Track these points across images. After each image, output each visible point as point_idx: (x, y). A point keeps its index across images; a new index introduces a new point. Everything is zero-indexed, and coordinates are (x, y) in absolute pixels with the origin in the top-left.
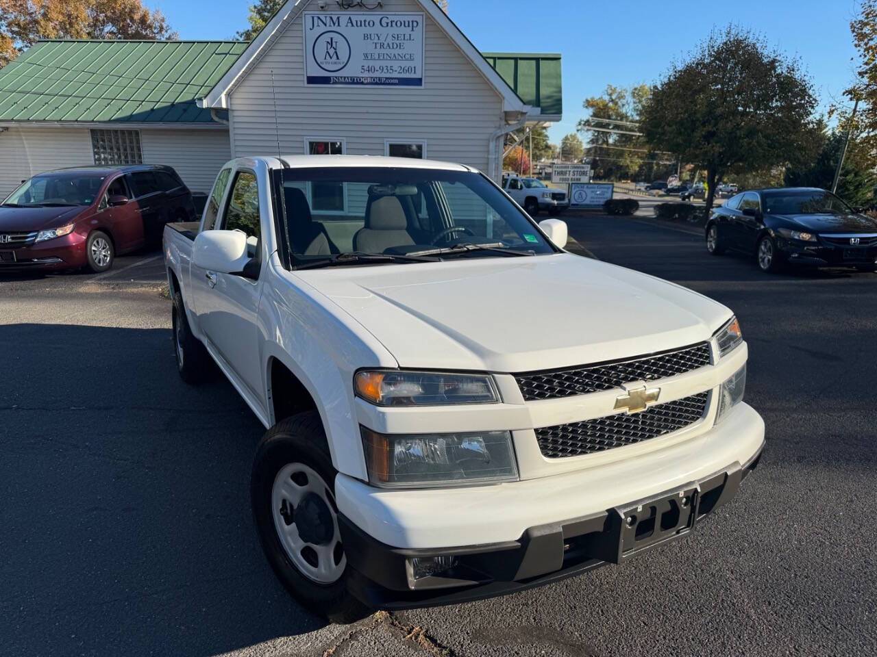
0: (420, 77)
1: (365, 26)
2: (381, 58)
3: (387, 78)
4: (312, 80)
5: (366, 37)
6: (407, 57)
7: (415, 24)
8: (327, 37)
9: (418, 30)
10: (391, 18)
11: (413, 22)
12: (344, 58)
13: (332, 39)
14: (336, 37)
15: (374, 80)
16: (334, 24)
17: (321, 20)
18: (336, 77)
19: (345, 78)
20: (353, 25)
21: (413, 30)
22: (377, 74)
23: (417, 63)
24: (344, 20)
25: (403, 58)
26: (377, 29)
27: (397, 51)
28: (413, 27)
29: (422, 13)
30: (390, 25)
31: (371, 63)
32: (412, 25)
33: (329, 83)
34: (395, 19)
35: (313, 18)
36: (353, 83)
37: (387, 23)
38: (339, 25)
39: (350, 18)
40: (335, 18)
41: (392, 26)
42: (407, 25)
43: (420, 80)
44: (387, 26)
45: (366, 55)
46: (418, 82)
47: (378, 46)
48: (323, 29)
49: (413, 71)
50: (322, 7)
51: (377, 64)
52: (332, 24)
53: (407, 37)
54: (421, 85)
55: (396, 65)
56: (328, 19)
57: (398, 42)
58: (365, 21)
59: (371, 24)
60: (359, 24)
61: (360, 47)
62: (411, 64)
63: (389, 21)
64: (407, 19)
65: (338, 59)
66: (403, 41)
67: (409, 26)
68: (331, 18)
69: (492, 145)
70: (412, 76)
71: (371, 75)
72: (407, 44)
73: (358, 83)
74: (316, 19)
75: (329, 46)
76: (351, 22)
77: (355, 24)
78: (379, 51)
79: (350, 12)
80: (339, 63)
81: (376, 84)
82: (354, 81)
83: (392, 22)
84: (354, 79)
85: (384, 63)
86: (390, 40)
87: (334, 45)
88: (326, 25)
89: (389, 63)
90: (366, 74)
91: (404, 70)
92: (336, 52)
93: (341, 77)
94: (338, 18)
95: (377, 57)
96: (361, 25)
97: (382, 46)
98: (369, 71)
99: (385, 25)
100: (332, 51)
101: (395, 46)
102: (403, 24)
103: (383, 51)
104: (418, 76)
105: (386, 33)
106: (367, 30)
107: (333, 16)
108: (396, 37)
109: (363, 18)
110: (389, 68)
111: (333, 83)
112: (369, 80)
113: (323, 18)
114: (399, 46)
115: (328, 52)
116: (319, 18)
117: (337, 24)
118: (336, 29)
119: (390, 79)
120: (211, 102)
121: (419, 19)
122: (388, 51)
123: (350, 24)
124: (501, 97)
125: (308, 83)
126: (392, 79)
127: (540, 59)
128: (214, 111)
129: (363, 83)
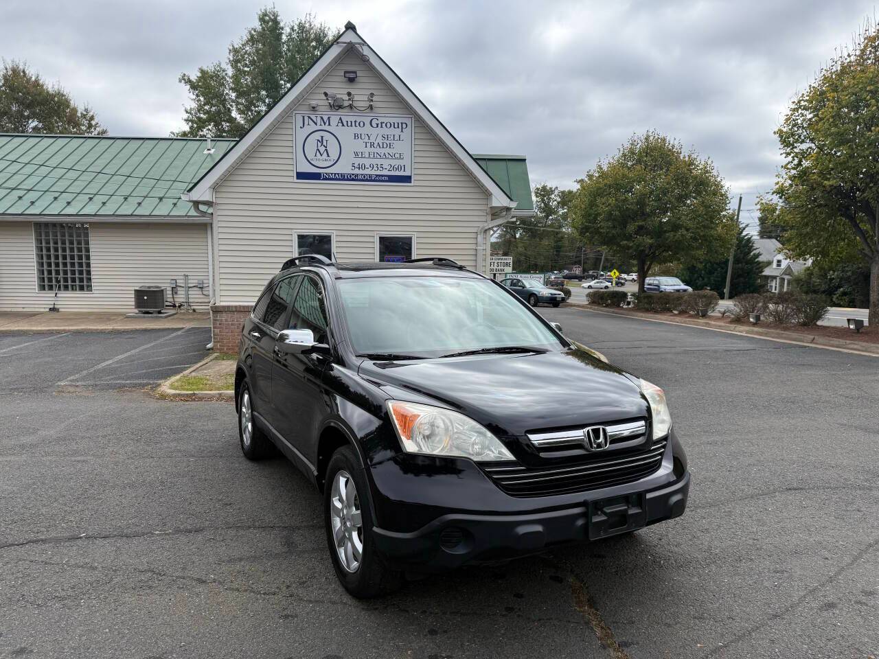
0: (410, 175)
1: (355, 126)
2: (372, 156)
3: (377, 175)
4: (301, 176)
5: (356, 136)
6: (397, 156)
7: (404, 126)
8: (317, 136)
9: (407, 131)
10: (381, 120)
11: (402, 123)
12: (334, 156)
13: (322, 137)
14: (327, 136)
15: (364, 177)
16: (325, 124)
17: (311, 119)
18: (326, 174)
19: (335, 174)
20: (343, 125)
21: (402, 131)
22: (367, 172)
23: (406, 161)
24: (335, 120)
25: (393, 157)
26: (367, 129)
27: (387, 150)
28: (402, 128)
29: (410, 116)
30: (380, 126)
31: (361, 161)
32: (402, 126)
33: (320, 179)
34: (385, 120)
35: (304, 117)
36: (344, 179)
37: (377, 125)
38: (329, 125)
39: (340, 119)
40: (325, 118)
41: (382, 127)
42: (396, 126)
43: (409, 177)
44: (377, 127)
45: (356, 154)
46: (407, 179)
47: (368, 145)
48: (313, 127)
49: (403, 169)
50: (314, 108)
51: (367, 162)
52: (322, 123)
53: (397, 138)
54: (411, 182)
55: (386, 163)
56: (319, 119)
57: (388, 142)
58: (355, 122)
59: (362, 124)
60: (349, 124)
61: (351, 145)
62: (401, 162)
63: (379, 122)
64: (396, 120)
65: (328, 156)
66: (392, 142)
67: (398, 127)
68: (322, 118)
69: (480, 238)
70: (402, 173)
71: (361, 172)
72: (396, 144)
73: (348, 180)
74: (306, 118)
75: (320, 144)
76: (342, 122)
77: (345, 124)
78: (369, 149)
79: (341, 112)
80: (330, 160)
81: (367, 180)
82: (343, 178)
83: (382, 123)
84: (344, 176)
85: (374, 162)
86: (380, 140)
87: (325, 143)
88: (316, 124)
89: (379, 162)
90: (357, 171)
91: (393, 168)
92: (326, 150)
93: (332, 174)
94: (329, 118)
95: (367, 156)
96: (351, 126)
97: (372, 145)
98: (359, 168)
99: (375, 125)
100: (322, 149)
101: (385, 146)
102: (393, 125)
103: (372, 150)
104: (407, 173)
105: (376, 134)
106: (358, 130)
107: (324, 116)
108: (386, 137)
109: (353, 119)
110: (379, 166)
111: (323, 179)
112: (360, 177)
113: (313, 117)
114: (390, 146)
115: (318, 150)
116: (309, 117)
117: (327, 124)
118: (326, 127)
119: (380, 176)
120: (196, 195)
121: (408, 121)
122: (378, 150)
123: (340, 124)
124: (487, 194)
125: (297, 178)
126: (382, 176)
127: (509, 160)
128: (196, 204)
129: (353, 180)
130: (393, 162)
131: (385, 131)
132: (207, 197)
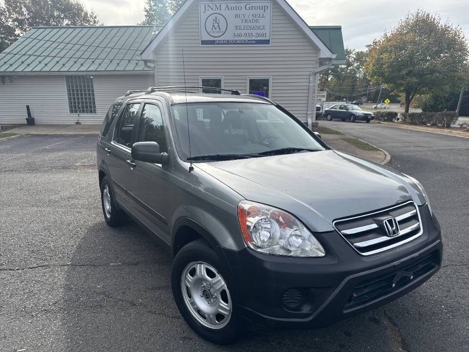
0: (269, 39)
1: (236, 9)
2: (246, 28)
4: (204, 42)
5: (236, 16)
6: (261, 27)
7: (266, 8)
8: (213, 17)
9: (268, 11)
10: (252, 5)
11: (264, 6)
12: (223, 29)
13: (216, 18)
14: (219, 17)
15: (241, 42)
16: (218, 9)
17: (210, 7)
18: (218, 40)
19: (224, 40)
20: (229, 10)
21: (264, 11)
22: (243, 38)
23: (267, 31)
24: (223, 6)
25: (259, 28)
26: (244, 11)
27: (255, 24)
30: (251, 8)
31: (239, 32)
32: (264, 8)
33: (214, 44)
34: (254, 5)
35: (205, 6)
36: (229, 44)
37: (249, 8)
38: (220, 9)
39: (227, 5)
40: (218, 6)
42: (261, 8)
43: (269, 41)
45: (236, 27)
46: (267, 42)
47: (244, 21)
48: (211, 12)
49: (264, 36)
51: (243, 32)
52: (216, 9)
53: (261, 16)
54: (269, 44)
55: (254, 32)
56: (214, 6)
57: (256, 19)
58: (236, 7)
59: (240, 8)
61: (233, 22)
62: (264, 31)
63: (250, 6)
64: (261, 5)
65: (220, 29)
66: (258, 18)
68: (216, 5)
69: (311, 78)
70: (264, 38)
71: (239, 38)
72: (261, 20)
73: (231, 44)
74: (207, 6)
75: (215, 22)
76: (228, 8)
77: (230, 8)
78: (244, 24)
79: (227, 2)
80: (221, 32)
81: (242, 44)
82: (228, 42)
83: (252, 7)
85: (247, 32)
86: (251, 18)
87: (218, 22)
88: (213, 10)
89: (250, 31)
90: (236, 38)
91: (259, 35)
92: (218, 26)
93: (222, 40)
94: (220, 5)
95: (243, 28)
96: (234, 9)
97: (246, 21)
98: (238, 36)
99: (248, 8)
100: (216, 25)
101: (254, 21)
102: (259, 8)
103: (246, 24)
104: (267, 38)
105: (248, 13)
106: (238, 12)
108: (255, 15)
109: (234, 5)
110: (250, 35)
111: (216, 44)
112: (238, 42)
113: (211, 5)
114: (257, 21)
115: (214, 26)
116: (209, 6)
118: (218, 11)
119: (250, 40)
120: (145, 56)
121: (268, 5)
122: (250, 24)
123: (227, 9)
124: (317, 50)
125: (202, 44)
126: (252, 40)
127: (330, 29)
128: (146, 62)
129: (234, 44)
130: (259, 31)
131: (254, 12)
132: (151, 57)
